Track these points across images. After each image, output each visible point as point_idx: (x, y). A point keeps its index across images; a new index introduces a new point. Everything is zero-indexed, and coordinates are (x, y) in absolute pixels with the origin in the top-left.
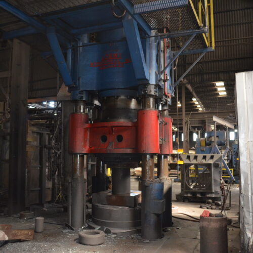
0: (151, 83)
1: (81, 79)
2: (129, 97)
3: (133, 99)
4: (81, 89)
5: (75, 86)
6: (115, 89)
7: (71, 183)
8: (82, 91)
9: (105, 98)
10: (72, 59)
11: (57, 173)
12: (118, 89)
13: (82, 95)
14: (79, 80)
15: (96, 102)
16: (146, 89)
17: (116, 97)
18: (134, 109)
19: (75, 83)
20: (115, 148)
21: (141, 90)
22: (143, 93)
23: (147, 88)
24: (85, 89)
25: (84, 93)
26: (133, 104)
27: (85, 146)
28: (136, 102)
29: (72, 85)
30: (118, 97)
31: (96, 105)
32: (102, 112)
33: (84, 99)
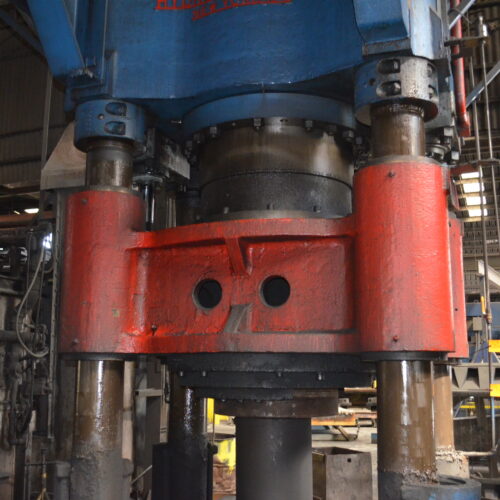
1: (116, 56)
2: (309, 124)
4: (118, 94)
5: (91, 75)
7: (69, 478)
8: (123, 103)
9: (214, 130)
11: (32, 426)
12: (269, 90)
13: (121, 119)
14: (108, 57)
17: (257, 124)
18: (328, 177)
19: (93, 66)
20: (255, 331)
21: (372, 81)
22: (379, 92)
23: (398, 71)
24: (132, 94)
25: (130, 109)
26: (323, 159)
27: (128, 323)
28: (334, 148)
29: (81, 72)
30: (264, 123)
31: (174, 174)
32: (193, 203)
33: (128, 135)
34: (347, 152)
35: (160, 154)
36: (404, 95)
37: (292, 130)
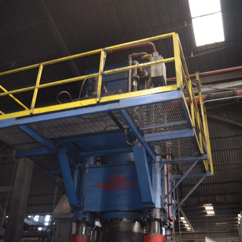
0: (156, 207)
1: (85, 200)
2: (132, 220)
3: (137, 222)
4: (85, 210)
5: (79, 206)
6: (120, 211)
8: (86, 212)
9: (109, 220)
10: (78, 179)
12: (122, 211)
13: (85, 216)
14: (83, 200)
15: (97, 224)
16: (151, 213)
17: (120, 219)
18: (137, 233)
19: (79, 203)
21: (147, 213)
22: (148, 216)
23: (152, 211)
24: (89, 210)
25: (88, 214)
26: (136, 227)
28: (139, 225)
29: (77, 206)
30: (121, 219)
31: (97, 226)
32: (102, 234)
33: (87, 220)
34: (142, 225)
35: (94, 222)
36: (154, 217)
37: (128, 220)
